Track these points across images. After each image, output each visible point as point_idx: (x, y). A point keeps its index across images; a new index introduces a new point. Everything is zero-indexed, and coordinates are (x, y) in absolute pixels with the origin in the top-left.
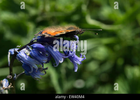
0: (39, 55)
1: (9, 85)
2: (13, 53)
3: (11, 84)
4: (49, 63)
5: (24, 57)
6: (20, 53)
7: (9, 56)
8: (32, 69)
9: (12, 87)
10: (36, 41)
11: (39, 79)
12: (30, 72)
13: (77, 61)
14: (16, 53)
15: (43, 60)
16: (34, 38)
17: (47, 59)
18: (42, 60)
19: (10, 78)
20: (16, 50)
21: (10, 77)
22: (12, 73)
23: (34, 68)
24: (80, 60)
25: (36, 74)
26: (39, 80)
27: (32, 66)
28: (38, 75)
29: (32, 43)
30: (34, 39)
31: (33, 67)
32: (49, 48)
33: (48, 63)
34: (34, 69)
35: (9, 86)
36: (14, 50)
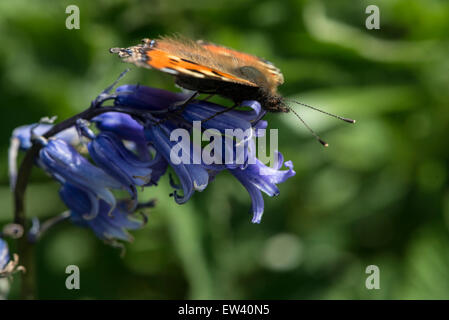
0: (120, 155)
1: (8, 262)
2: (28, 144)
3: (16, 257)
4: (156, 185)
5: (67, 162)
6: (54, 146)
7: (13, 153)
8: (96, 206)
9: (20, 268)
10: (111, 103)
11: (119, 241)
12: (86, 217)
13: (263, 182)
14: (37, 145)
15: (136, 174)
16: (106, 92)
17: (150, 171)
18: (131, 175)
19: (15, 237)
20: (40, 131)
21: (16, 232)
22: (21, 215)
23: (102, 202)
24: (274, 181)
25: (111, 225)
26: (121, 245)
27: (96, 195)
28: (118, 228)
29: (97, 109)
30: (105, 96)
31: (101, 196)
32: (157, 134)
33: (154, 187)
34: (104, 206)
35: (11, 267)
36: (32, 133)
